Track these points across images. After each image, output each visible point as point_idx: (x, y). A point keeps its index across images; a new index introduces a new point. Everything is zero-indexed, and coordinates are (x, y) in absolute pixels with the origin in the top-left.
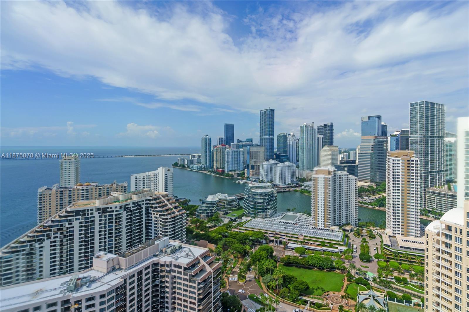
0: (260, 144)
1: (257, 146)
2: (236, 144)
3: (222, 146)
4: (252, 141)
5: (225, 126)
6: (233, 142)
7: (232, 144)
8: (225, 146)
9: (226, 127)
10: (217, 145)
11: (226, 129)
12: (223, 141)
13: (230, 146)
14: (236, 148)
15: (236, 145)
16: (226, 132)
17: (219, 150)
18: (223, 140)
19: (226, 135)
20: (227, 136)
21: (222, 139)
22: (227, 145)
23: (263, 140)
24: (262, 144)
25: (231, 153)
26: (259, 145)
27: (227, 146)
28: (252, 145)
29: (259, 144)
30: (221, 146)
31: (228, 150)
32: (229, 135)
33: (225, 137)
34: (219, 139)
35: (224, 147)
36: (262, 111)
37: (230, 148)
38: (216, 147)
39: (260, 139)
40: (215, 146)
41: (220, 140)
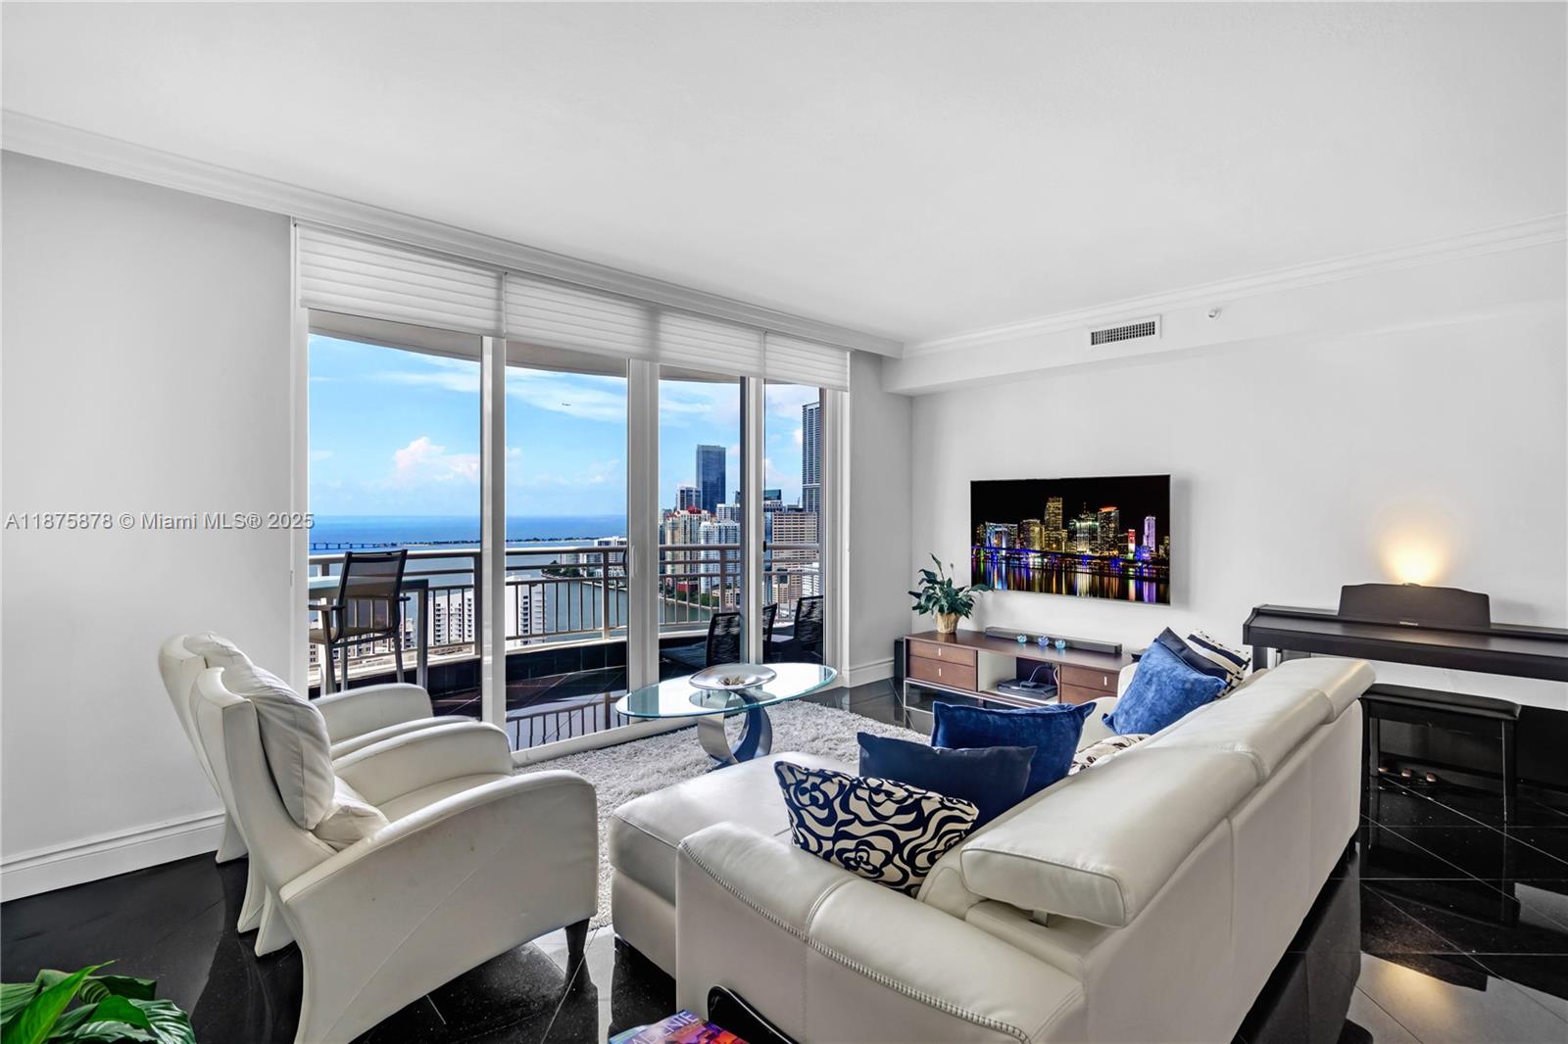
0: (804, 505)
1: (794, 512)
2: (731, 506)
3: (691, 512)
4: (779, 498)
5: (698, 452)
6: (724, 502)
7: (719, 505)
8: (700, 512)
9: (701, 456)
10: (675, 510)
11: (701, 462)
12: (694, 497)
13: (713, 512)
14: (732, 518)
15: (732, 509)
16: (701, 469)
17: (682, 525)
18: (694, 494)
19: (701, 480)
20: (704, 483)
21: (689, 491)
22: (704, 509)
23: (811, 497)
24: (811, 506)
25: (717, 533)
26: (800, 510)
27: (705, 512)
28: (781, 510)
29: (801, 507)
30: (685, 513)
31: (708, 523)
32: (713, 478)
33: (698, 485)
34: (682, 492)
35: (695, 517)
36: (809, 408)
37: (714, 519)
38: (673, 516)
39: (804, 490)
40: (668, 514)
41: (685, 495)
